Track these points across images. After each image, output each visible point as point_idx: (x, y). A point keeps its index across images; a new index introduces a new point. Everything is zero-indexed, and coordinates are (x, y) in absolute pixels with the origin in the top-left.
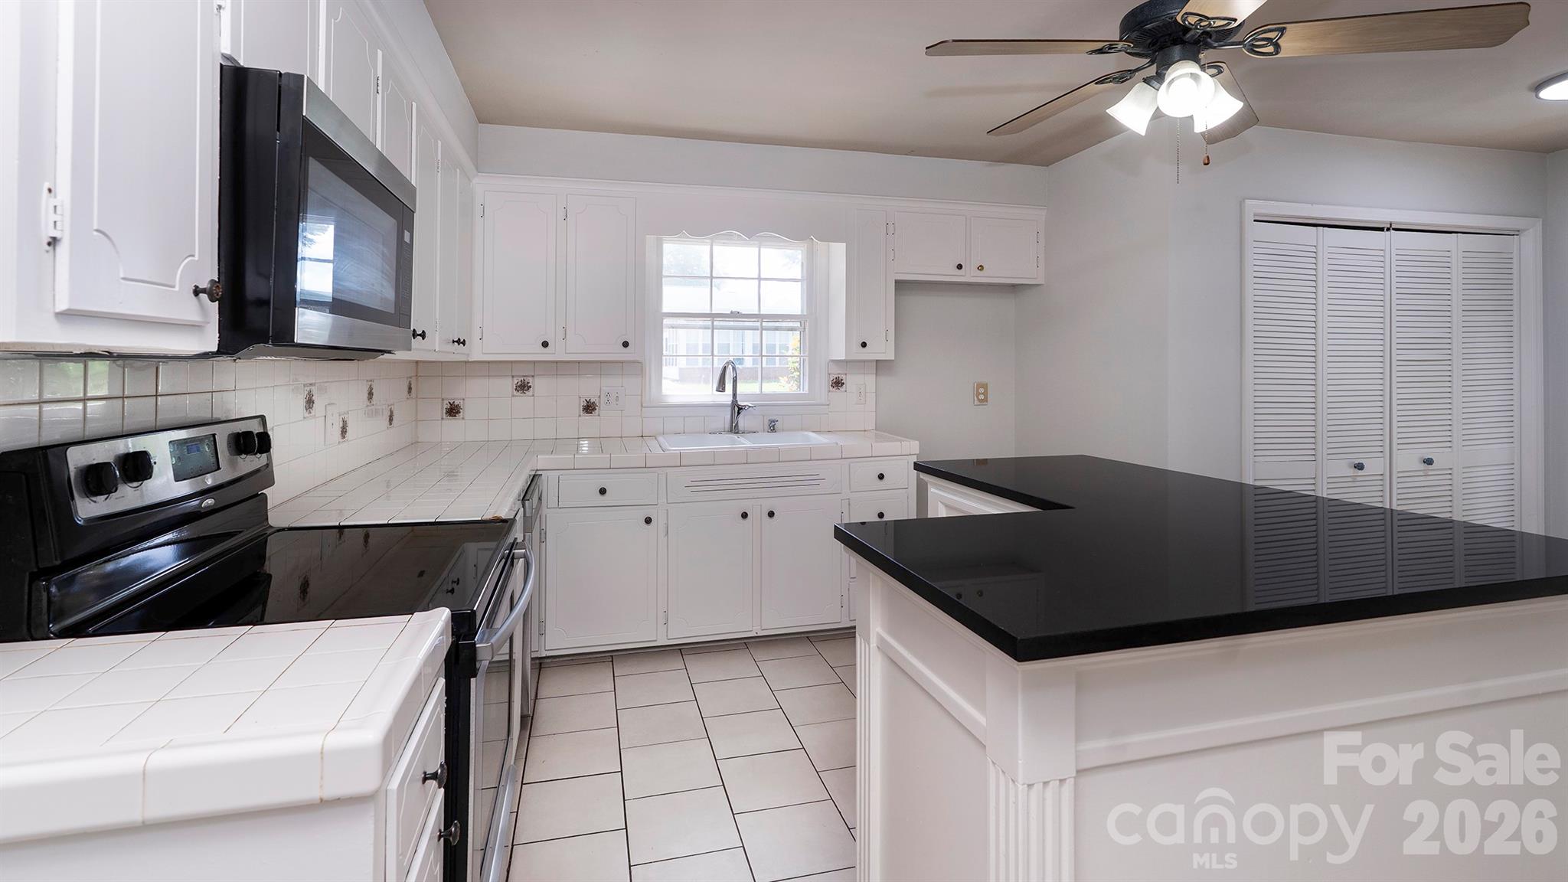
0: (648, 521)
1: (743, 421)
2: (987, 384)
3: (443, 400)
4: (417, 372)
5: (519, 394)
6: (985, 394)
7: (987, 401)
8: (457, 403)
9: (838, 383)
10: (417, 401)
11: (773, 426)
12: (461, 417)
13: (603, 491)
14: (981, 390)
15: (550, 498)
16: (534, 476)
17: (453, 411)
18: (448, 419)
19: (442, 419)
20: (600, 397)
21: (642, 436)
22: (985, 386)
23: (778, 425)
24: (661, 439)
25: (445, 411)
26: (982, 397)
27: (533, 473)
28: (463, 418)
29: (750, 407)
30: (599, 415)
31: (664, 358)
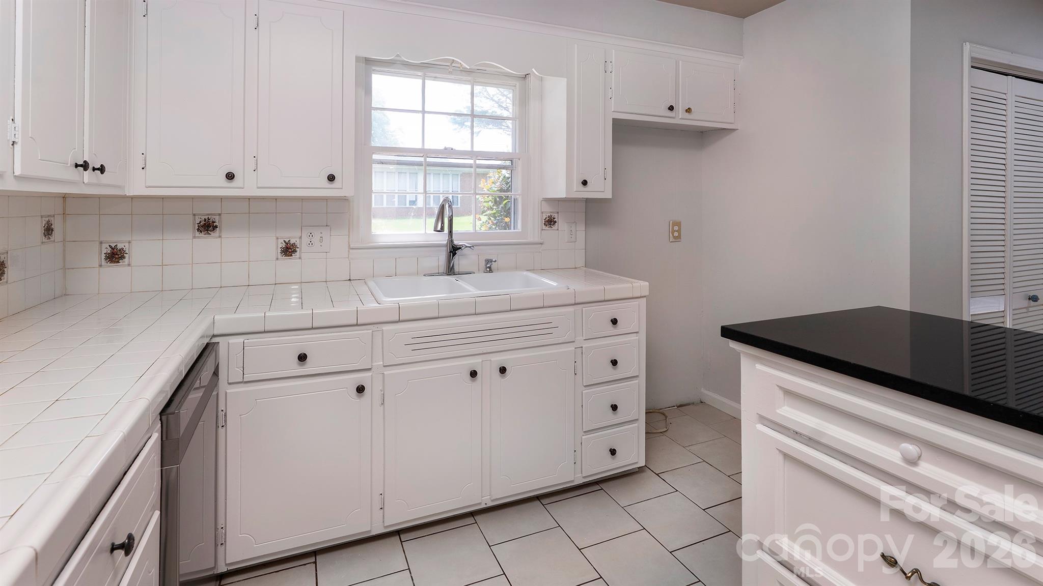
0: (360, 389)
1: (460, 262)
2: (680, 222)
3: (101, 243)
4: (64, 209)
5: (202, 235)
6: (679, 231)
7: (680, 238)
8: (120, 246)
9: (550, 222)
10: (64, 246)
11: (490, 268)
12: (127, 263)
13: (302, 358)
14: (676, 228)
15: (230, 370)
16: (208, 344)
17: (115, 256)
18: (109, 266)
19: (101, 266)
20: (301, 238)
21: (350, 280)
22: (678, 224)
23: (494, 265)
24: (371, 284)
25: (103, 256)
26: (676, 234)
27: (206, 341)
28: (129, 265)
29: (466, 247)
30: (300, 258)
31: (373, 195)
